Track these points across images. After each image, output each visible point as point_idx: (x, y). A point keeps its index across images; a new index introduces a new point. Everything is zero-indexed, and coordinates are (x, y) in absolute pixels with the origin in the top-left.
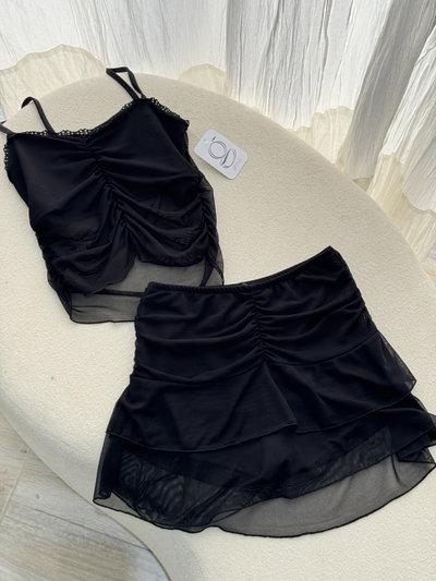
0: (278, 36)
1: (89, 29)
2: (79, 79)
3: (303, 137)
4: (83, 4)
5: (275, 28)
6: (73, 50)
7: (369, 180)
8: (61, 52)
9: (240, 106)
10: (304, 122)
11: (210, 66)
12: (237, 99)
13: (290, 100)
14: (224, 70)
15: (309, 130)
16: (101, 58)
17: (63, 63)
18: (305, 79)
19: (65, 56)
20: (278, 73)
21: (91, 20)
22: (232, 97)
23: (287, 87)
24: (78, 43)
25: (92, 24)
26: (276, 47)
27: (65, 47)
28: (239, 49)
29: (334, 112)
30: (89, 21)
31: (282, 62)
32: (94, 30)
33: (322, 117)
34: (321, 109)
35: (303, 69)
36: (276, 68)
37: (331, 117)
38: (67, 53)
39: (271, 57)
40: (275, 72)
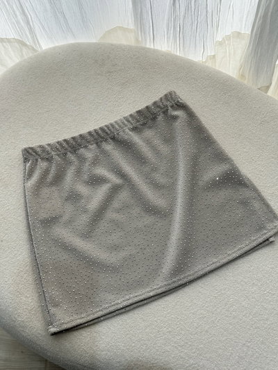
1: (18, 22)
2: (18, 61)
3: (209, 64)
4: (9, 4)
6: (9, 41)
7: (268, 87)
9: (155, 51)
10: (210, 53)
11: (119, 28)
12: (152, 47)
13: (198, 38)
14: (132, 26)
15: (214, 56)
16: (32, 44)
17: (3, 53)
19: (4, 47)
21: (18, 13)
22: (148, 46)
23: (194, 27)
24: (12, 35)
28: (148, 5)
29: (228, 37)
30: (16, 15)
31: (188, 8)
32: (21, 21)
33: (220, 44)
34: (219, 38)
35: (207, 7)
36: (182, 14)
37: (227, 42)
38: (4, 44)
39: (177, 6)
40: (182, 19)
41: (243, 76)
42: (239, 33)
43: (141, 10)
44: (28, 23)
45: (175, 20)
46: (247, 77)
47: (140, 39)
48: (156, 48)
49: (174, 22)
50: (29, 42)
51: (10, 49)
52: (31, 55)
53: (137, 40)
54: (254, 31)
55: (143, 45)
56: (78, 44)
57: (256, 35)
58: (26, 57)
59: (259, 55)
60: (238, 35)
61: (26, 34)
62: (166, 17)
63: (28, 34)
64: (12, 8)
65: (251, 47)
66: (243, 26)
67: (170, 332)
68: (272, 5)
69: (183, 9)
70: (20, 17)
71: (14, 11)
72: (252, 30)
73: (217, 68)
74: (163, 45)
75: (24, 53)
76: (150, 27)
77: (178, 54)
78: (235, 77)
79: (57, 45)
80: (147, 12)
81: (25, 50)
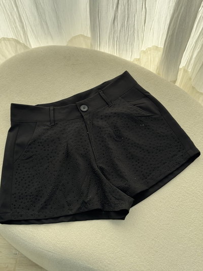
0: (119, 11)
1: (16, 27)
2: (13, 55)
3: (136, 63)
5: (117, 7)
6: (9, 40)
7: (175, 82)
8: (3, 42)
9: (103, 53)
10: (136, 56)
12: (98, 50)
13: (128, 45)
14: (89, 35)
15: (139, 60)
16: (24, 42)
17: (4, 48)
18: (136, 32)
19: (5, 44)
20: (120, 31)
21: (17, 21)
22: (96, 49)
23: (126, 38)
24: (11, 36)
26: (118, 17)
27: (4, 39)
29: (150, 49)
30: (15, 23)
31: (123, 26)
32: (19, 27)
33: (144, 52)
34: (144, 49)
36: (119, 29)
37: (149, 52)
38: (5, 42)
39: (116, 24)
40: (119, 32)
42: (157, 47)
44: (23, 27)
45: (114, 33)
46: (161, 74)
48: (101, 51)
49: (114, 36)
50: (22, 41)
51: (9, 46)
52: (23, 51)
58: (19, 52)
60: (157, 48)
61: (21, 35)
62: (108, 32)
63: (22, 35)
64: (13, 17)
65: (164, 56)
66: (160, 43)
69: (119, 26)
70: (18, 24)
71: (14, 20)
73: (142, 65)
74: (106, 49)
75: (18, 49)
77: (115, 55)
79: (41, 46)
81: (18, 46)
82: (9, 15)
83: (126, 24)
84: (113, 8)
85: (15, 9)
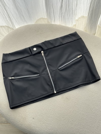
0: (64, 3)
1: (7, 20)
3: (74, 27)
6: (4, 27)
9: (55, 25)
10: (74, 24)
11: (42, 18)
12: (54, 24)
15: (75, 25)
18: (73, 12)
21: (7, 17)
22: (52, 23)
23: (68, 16)
24: (4, 24)
25: (8, 19)
26: (63, 6)
28: (52, 10)
29: (80, 18)
30: (6, 18)
31: (66, 10)
33: (77, 20)
34: (77, 19)
35: (72, 9)
36: (64, 12)
37: (79, 20)
38: (2, 28)
39: (62, 9)
40: (64, 13)
41: (86, 31)
42: (83, 16)
43: (50, 12)
44: (11, 20)
46: (87, 31)
47: (49, 21)
48: (55, 24)
49: (61, 15)
50: (11, 26)
51: (4, 29)
52: (12, 31)
53: (48, 22)
54: (89, 16)
55: (51, 23)
56: (28, 25)
57: (90, 17)
58: (10, 32)
59: (91, 23)
61: (10, 24)
62: (58, 13)
64: (5, 16)
65: (88, 21)
66: (85, 14)
67: (72, 121)
68: (95, 7)
69: (64, 10)
72: (88, 15)
73: (77, 28)
74: (58, 22)
76: (53, 17)
77: (63, 25)
78: (83, 31)
79: (21, 26)
80: (52, 12)
81: (9, 29)
82: (2, 15)
83: (68, 9)
84: (60, 1)
85: (5, 12)
